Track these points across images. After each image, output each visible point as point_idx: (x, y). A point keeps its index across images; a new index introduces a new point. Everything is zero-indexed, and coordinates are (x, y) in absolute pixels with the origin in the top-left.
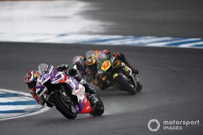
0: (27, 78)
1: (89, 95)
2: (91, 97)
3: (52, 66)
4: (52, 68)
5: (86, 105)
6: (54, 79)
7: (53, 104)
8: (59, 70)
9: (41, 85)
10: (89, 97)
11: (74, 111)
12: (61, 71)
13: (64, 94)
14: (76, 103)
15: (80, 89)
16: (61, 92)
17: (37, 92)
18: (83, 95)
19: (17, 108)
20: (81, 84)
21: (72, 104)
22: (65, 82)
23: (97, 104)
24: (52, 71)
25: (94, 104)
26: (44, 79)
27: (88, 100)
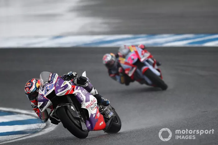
0: (27, 87)
1: (102, 108)
2: (104, 110)
3: (57, 74)
4: (56, 77)
5: (98, 120)
6: (59, 90)
7: (59, 120)
8: (65, 78)
9: (44, 97)
10: (102, 111)
11: (85, 128)
12: (68, 80)
13: (72, 108)
14: (86, 118)
15: (91, 101)
16: (69, 106)
17: (39, 106)
18: (95, 108)
19: (14, 129)
20: (92, 94)
21: (82, 120)
22: (73, 93)
23: (112, 119)
24: (57, 80)
25: (109, 119)
26: (48, 90)
27: (102, 113)
